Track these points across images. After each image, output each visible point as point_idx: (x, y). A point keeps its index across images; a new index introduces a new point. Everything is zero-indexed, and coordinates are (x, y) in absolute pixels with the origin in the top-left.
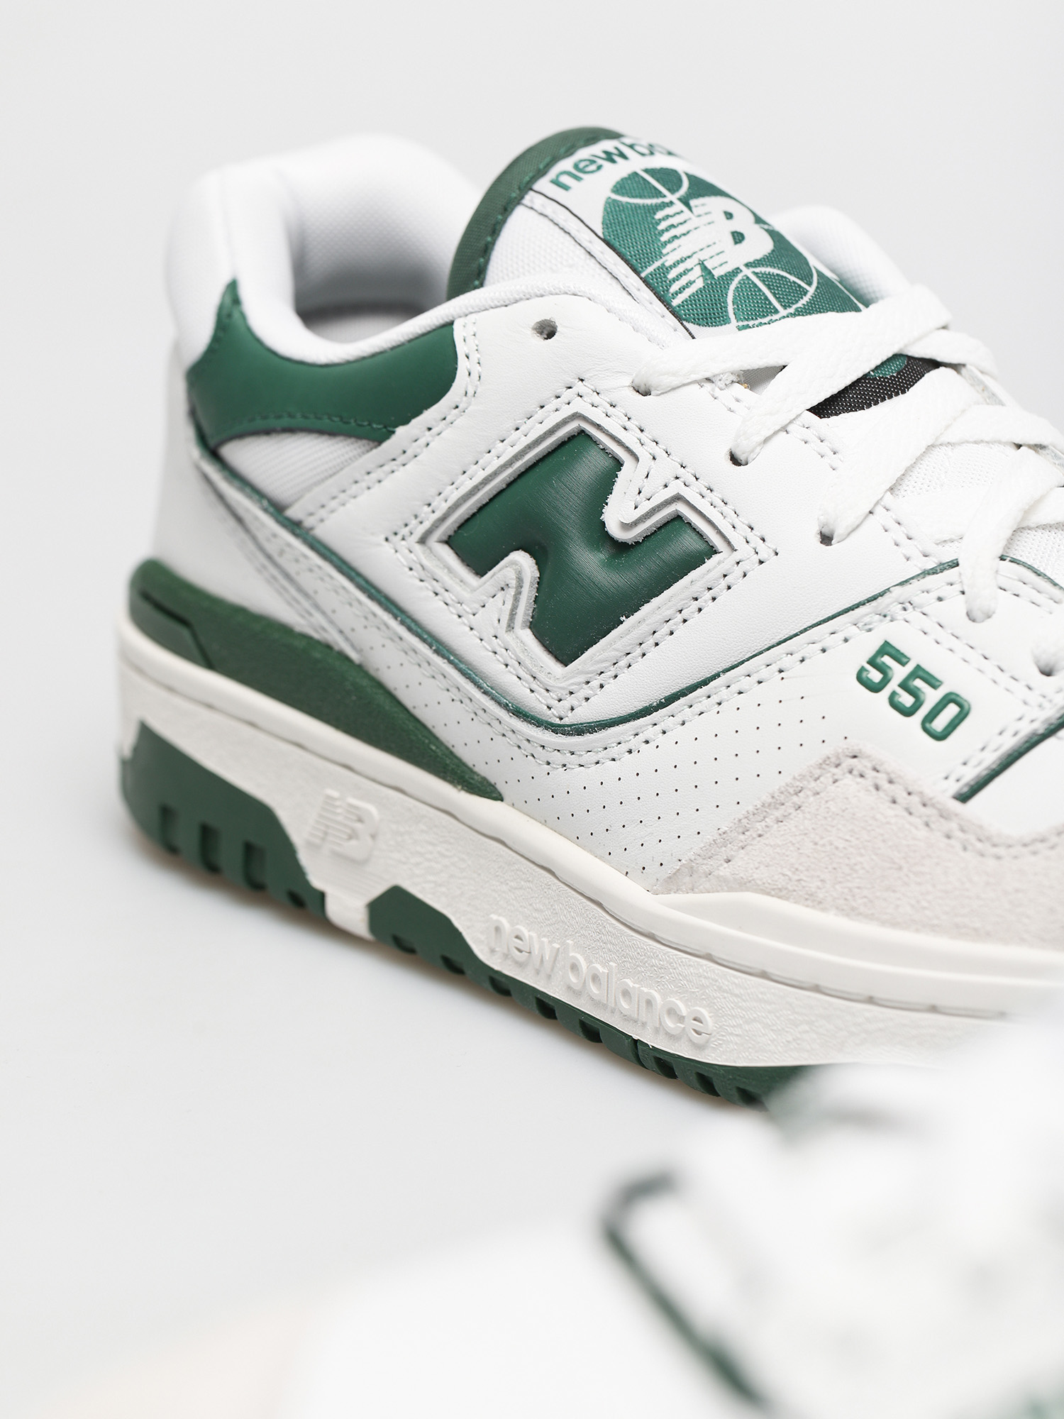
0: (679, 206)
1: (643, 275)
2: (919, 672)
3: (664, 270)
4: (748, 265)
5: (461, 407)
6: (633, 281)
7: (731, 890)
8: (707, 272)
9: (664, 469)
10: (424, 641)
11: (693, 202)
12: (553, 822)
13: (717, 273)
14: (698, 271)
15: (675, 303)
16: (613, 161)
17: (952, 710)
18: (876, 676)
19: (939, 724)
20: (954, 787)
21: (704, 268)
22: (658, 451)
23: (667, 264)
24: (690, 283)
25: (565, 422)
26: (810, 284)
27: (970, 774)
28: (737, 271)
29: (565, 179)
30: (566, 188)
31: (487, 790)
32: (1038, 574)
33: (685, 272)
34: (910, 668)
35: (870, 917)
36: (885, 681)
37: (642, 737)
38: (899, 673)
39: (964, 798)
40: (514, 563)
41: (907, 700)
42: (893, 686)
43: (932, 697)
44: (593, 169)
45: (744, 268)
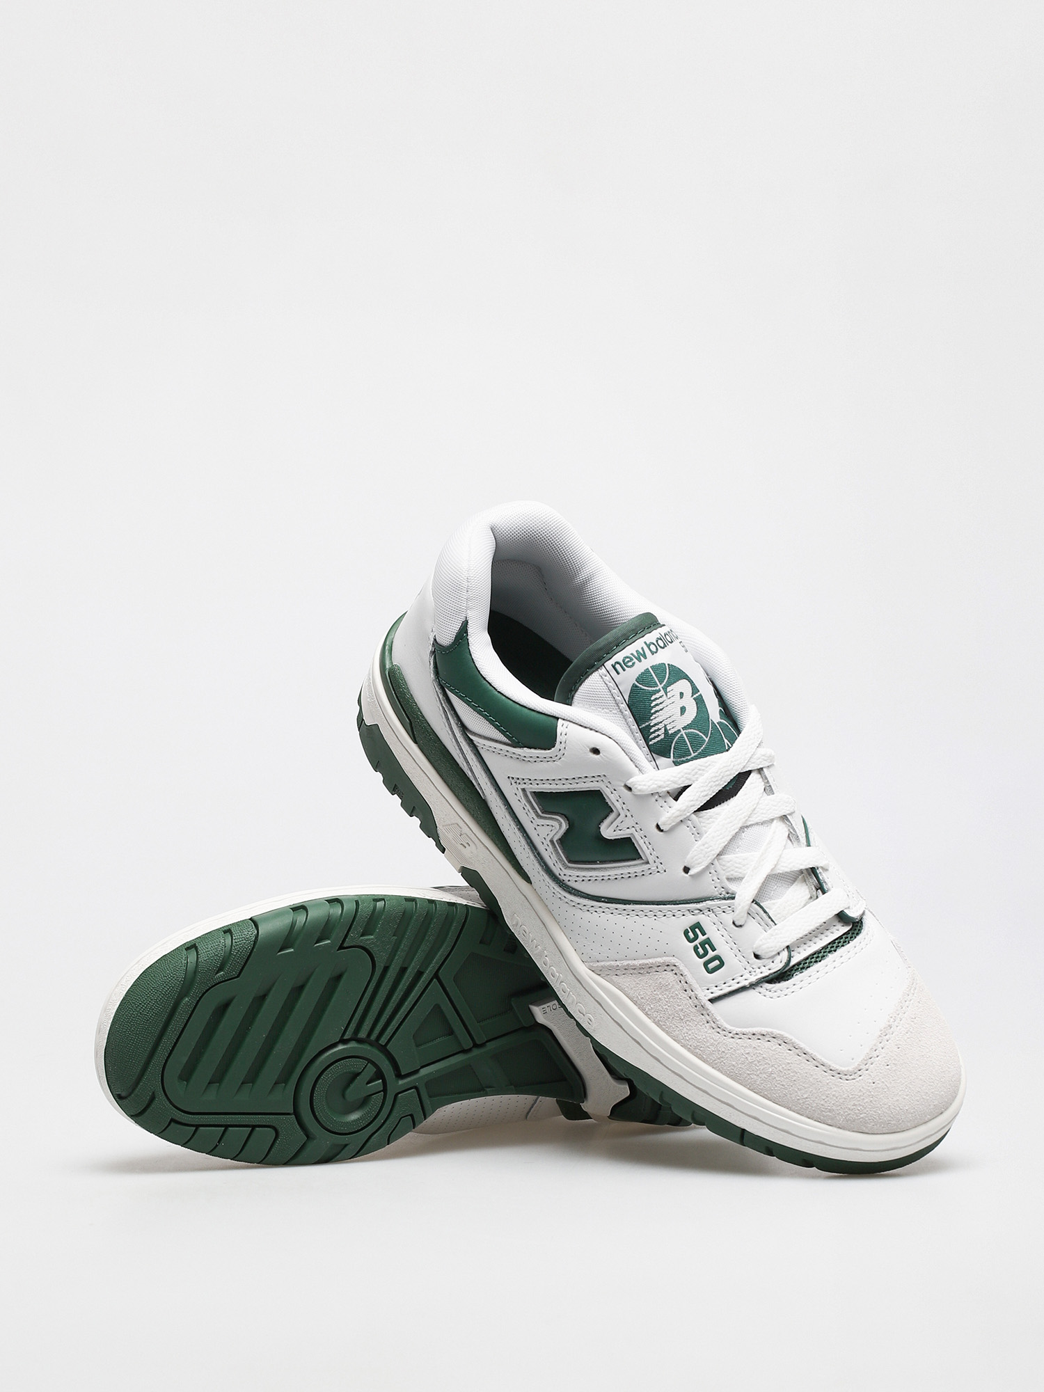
0: (662, 692)
1: (641, 727)
2: (708, 941)
3: (649, 727)
4: (684, 728)
5: (557, 757)
6: (635, 727)
7: (614, 986)
9: (629, 822)
11: (669, 689)
13: (671, 732)
14: (663, 730)
15: (650, 743)
16: (640, 661)
17: (717, 962)
18: (691, 935)
19: (711, 966)
20: (711, 996)
21: (666, 730)
22: (629, 814)
23: (651, 724)
24: (659, 735)
25: (593, 785)
26: (706, 736)
27: (718, 993)
28: (679, 731)
29: (618, 666)
30: (618, 673)
31: (526, 879)
32: (765, 912)
33: (659, 729)
34: (705, 937)
36: (695, 938)
38: (701, 938)
39: (712, 1001)
41: (701, 951)
42: (697, 942)
43: (711, 954)
44: (630, 664)
45: (682, 730)
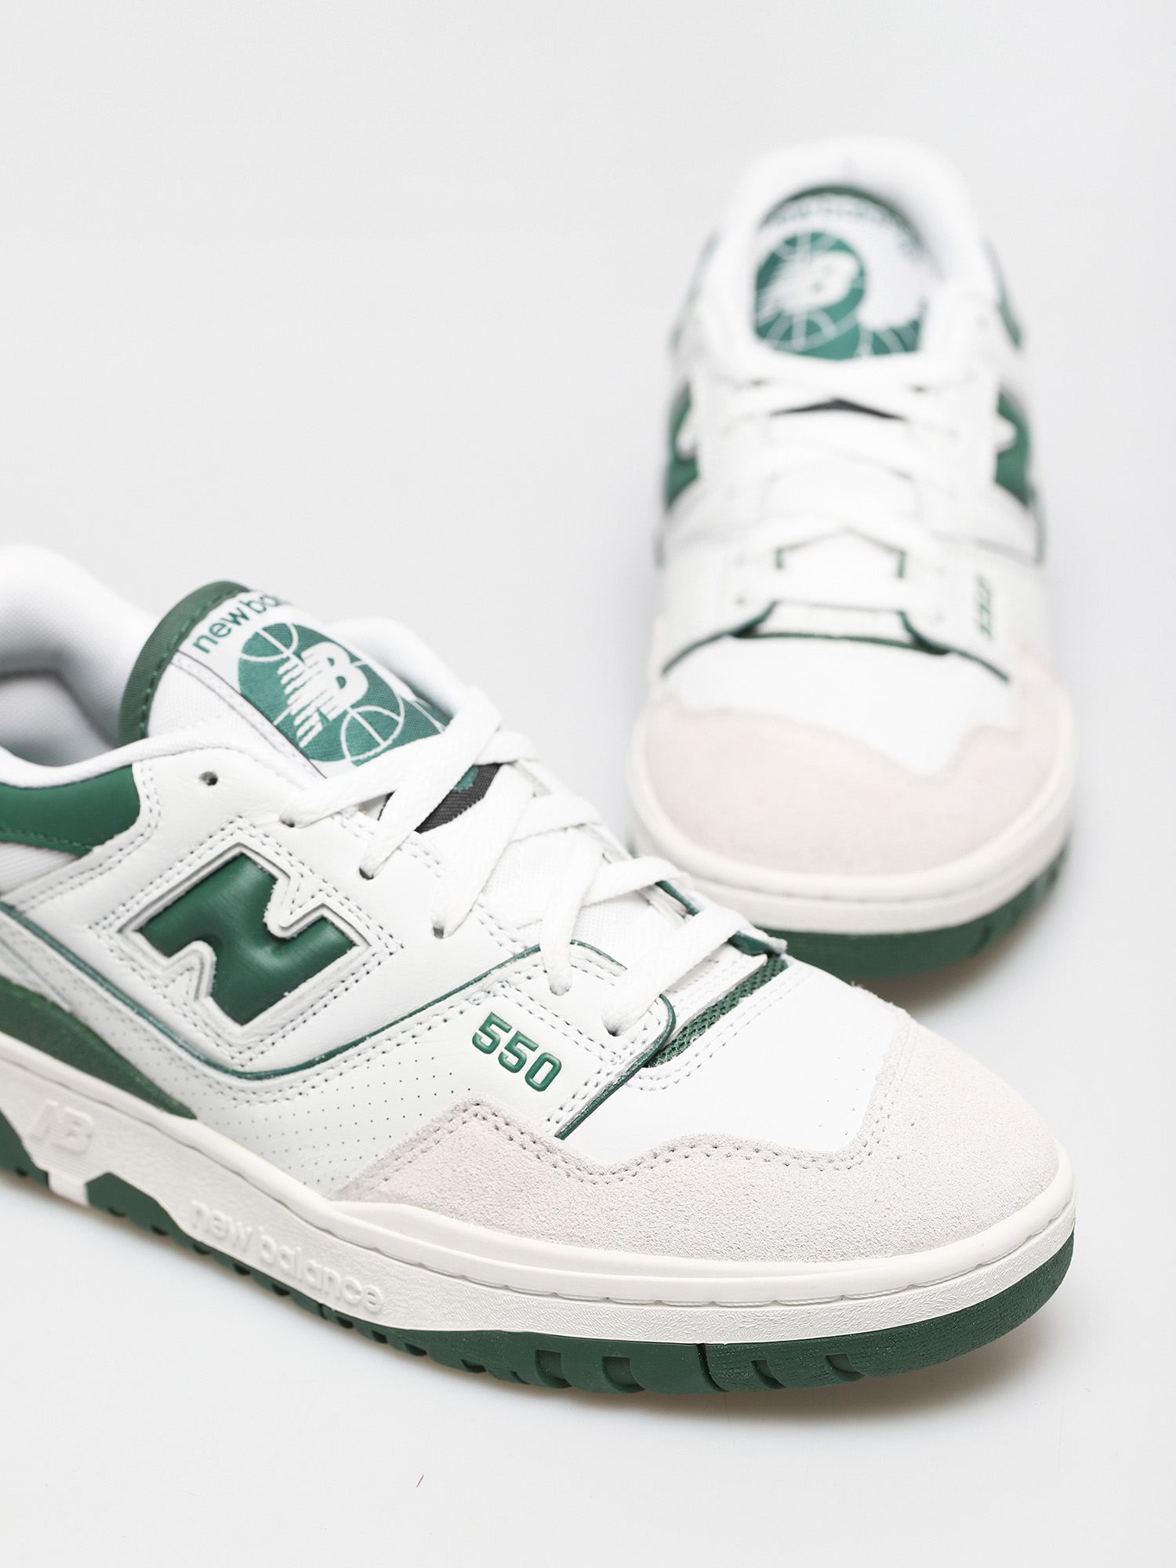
0: (295, 660)
1: (276, 722)
2: (518, 1038)
3: (290, 719)
4: (353, 706)
5: (146, 835)
6: (268, 728)
7: (390, 1201)
8: (323, 717)
9: (310, 884)
10: (127, 1005)
11: (304, 655)
12: (243, 1141)
13: (331, 717)
14: (316, 717)
15: (303, 744)
16: (238, 623)
17: (547, 1067)
18: (487, 1041)
19: (539, 1077)
20: (557, 1128)
21: (321, 714)
22: (305, 870)
23: (293, 713)
24: (311, 728)
25: (230, 849)
26: (399, 714)
27: (567, 1117)
28: (345, 713)
29: (204, 643)
30: (207, 651)
31: (182, 1111)
32: (599, 953)
33: (308, 718)
34: (512, 1034)
35: (502, 1227)
36: (495, 1043)
37: (309, 1084)
38: (505, 1038)
39: (562, 1135)
40: (196, 952)
41: (513, 1060)
42: (501, 1048)
43: (532, 1057)
44: (224, 631)
45: (350, 710)
